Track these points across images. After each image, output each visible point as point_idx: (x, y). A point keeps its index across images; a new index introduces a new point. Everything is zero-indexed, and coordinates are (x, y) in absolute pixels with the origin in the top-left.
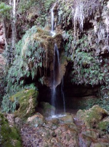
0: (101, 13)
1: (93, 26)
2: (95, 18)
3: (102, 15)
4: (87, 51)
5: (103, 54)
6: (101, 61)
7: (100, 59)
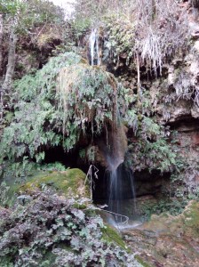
0: (184, 55)
1: (168, 74)
2: (174, 62)
3: (186, 59)
4: (148, 114)
5: (172, 123)
6: (169, 134)
7: (166, 131)
